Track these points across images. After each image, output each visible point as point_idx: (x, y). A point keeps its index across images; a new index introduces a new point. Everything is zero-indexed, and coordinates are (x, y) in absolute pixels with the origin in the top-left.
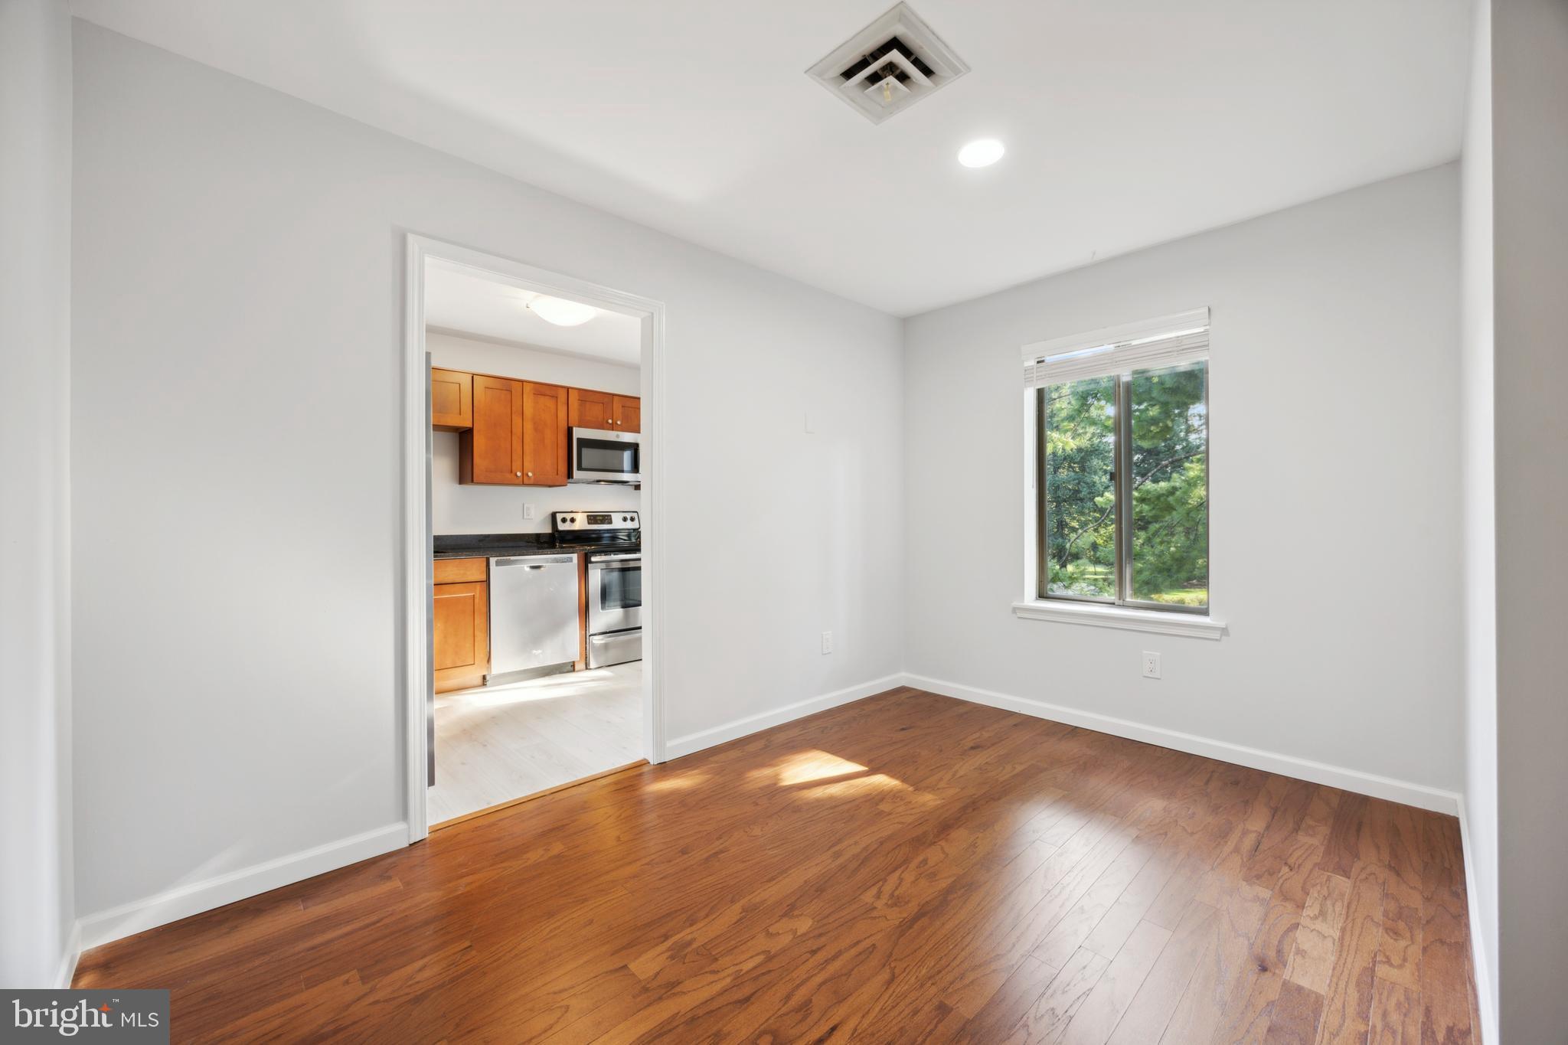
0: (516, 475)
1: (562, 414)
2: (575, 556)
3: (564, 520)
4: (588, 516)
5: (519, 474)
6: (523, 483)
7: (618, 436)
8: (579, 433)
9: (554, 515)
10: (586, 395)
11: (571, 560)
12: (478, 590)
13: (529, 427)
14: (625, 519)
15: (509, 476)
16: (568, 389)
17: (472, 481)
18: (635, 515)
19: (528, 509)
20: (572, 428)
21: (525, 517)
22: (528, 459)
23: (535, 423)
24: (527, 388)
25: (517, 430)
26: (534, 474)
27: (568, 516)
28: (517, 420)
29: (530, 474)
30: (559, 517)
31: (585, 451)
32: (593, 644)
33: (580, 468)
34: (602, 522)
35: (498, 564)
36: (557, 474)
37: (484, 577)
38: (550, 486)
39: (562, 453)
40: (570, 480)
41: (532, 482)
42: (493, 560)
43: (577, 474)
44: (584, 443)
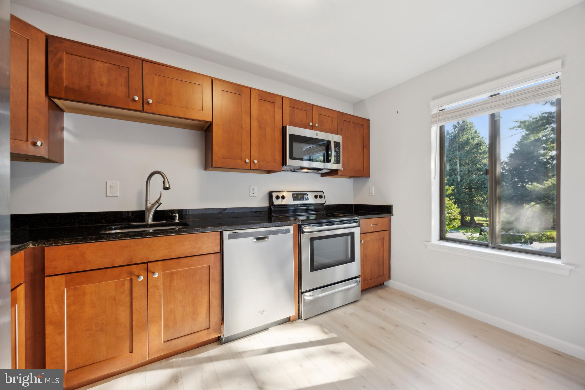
0: (246, 162)
1: (278, 117)
2: (291, 228)
3: (278, 198)
4: (293, 195)
5: (247, 161)
6: (251, 169)
7: (317, 135)
8: (291, 130)
9: (270, 194)
10: (295, 104)
11: (288, 231)
12: (214, 260)
13: (255, 124)
14: (316, 197)
15: (239, 162)
16: (283, 97)
17: (212, 166)
18: (322, 194)
19: (253, 189)
20: (286, 127)
21: (251, 195)
22: (254, 149)
23: (259, 122)
24: (254, 95)
25: (246, 126)
26: (258, 162)
27: (281, 194)
28: (246, 118)
29: (256, 161)
30: (274, 195)
31: (295, 145)
32: (305, 300)
33: (291, 158)
34: (302, 199)
35: (230, 237)
36: (275, 162)
37: (218, 249)
38: (269, 172)
39: (279, 146)
40: (284, 168)
41: (257, 168)
42: (226, 234)
43: (290, 162)
44: (295, 138)
